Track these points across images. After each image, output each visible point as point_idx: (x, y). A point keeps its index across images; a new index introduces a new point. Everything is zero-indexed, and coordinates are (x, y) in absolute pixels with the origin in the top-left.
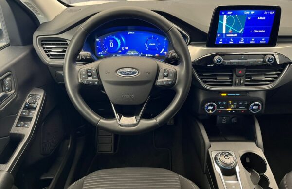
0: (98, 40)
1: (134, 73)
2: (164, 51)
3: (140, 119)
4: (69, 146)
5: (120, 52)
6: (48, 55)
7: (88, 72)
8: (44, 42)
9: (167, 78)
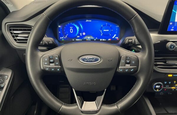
0: (59, 26)
1: (96, 60)
2: (116, 36)
3: (102, 105)
4: (35, 112)
5: (78, 37)
6: (15, 40)
7: (50, 59)
8: (12, 28)
9: (129, 65)
